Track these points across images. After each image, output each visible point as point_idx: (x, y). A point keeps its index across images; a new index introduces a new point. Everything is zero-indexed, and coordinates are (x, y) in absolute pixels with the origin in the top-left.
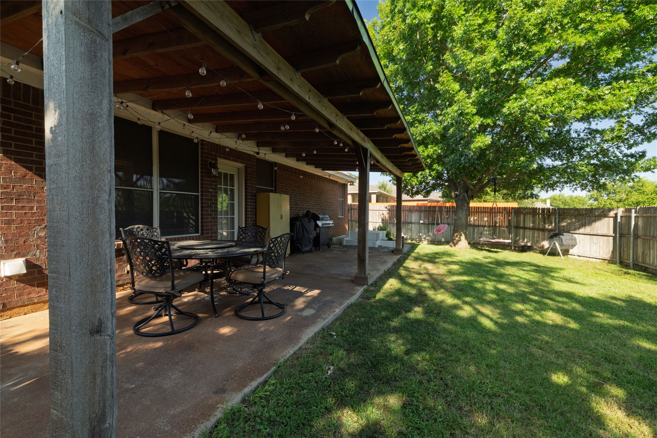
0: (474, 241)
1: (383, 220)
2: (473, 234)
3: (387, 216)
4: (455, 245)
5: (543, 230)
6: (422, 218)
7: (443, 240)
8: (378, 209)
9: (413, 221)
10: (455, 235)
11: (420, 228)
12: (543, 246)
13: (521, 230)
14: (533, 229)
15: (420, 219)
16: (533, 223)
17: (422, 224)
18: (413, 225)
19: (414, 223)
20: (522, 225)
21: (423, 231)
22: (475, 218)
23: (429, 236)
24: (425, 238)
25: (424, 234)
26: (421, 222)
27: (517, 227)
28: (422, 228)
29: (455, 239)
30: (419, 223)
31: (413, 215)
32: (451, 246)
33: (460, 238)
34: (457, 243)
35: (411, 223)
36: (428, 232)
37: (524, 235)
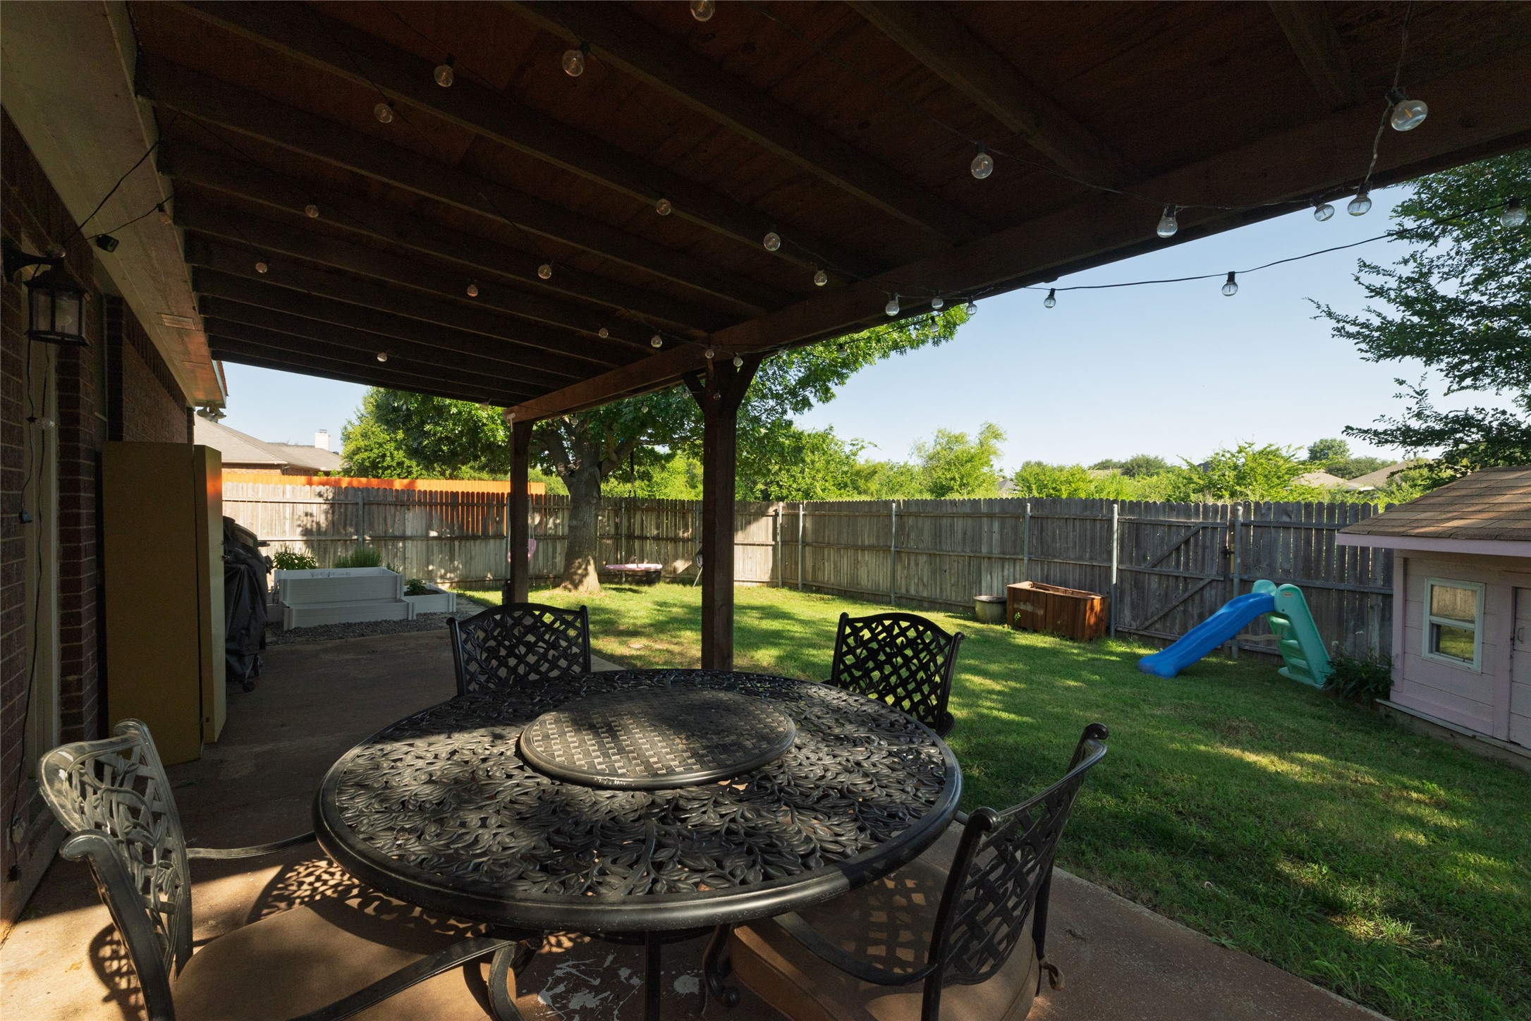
0: (554, 573)
1: (307, 532)
2: (554, 558)
3: (322, 520)
4: (576, 586)
5: (675, 540)
6: (435, 522)
7: (489, 575)
8: (288, 497)
9: (409, 533)
10: (577, 564)
11: (429, 552)
12: (675, 570)
13: (637, 541)
14: (657, 538)
15: (429, 527)
16: (658, 528)
17: (434, 538)
18: (409, 544)
19: (411, 538)
20: (637, 533)
21: (437, 558)
22: (558, 521)
23: (454, 570)
24: (442, 577)
25: (441, 565)
26: (433, 534)
27: (631, 537)
28: (436, 549)
29: (575, 573)
30: (427, 538)
31: (410, 515)
32: (570, 591)
33: (586, 569)
34: (581, 582)
35: (404, 538)
36: (452, 559)
37: (642, 550)
